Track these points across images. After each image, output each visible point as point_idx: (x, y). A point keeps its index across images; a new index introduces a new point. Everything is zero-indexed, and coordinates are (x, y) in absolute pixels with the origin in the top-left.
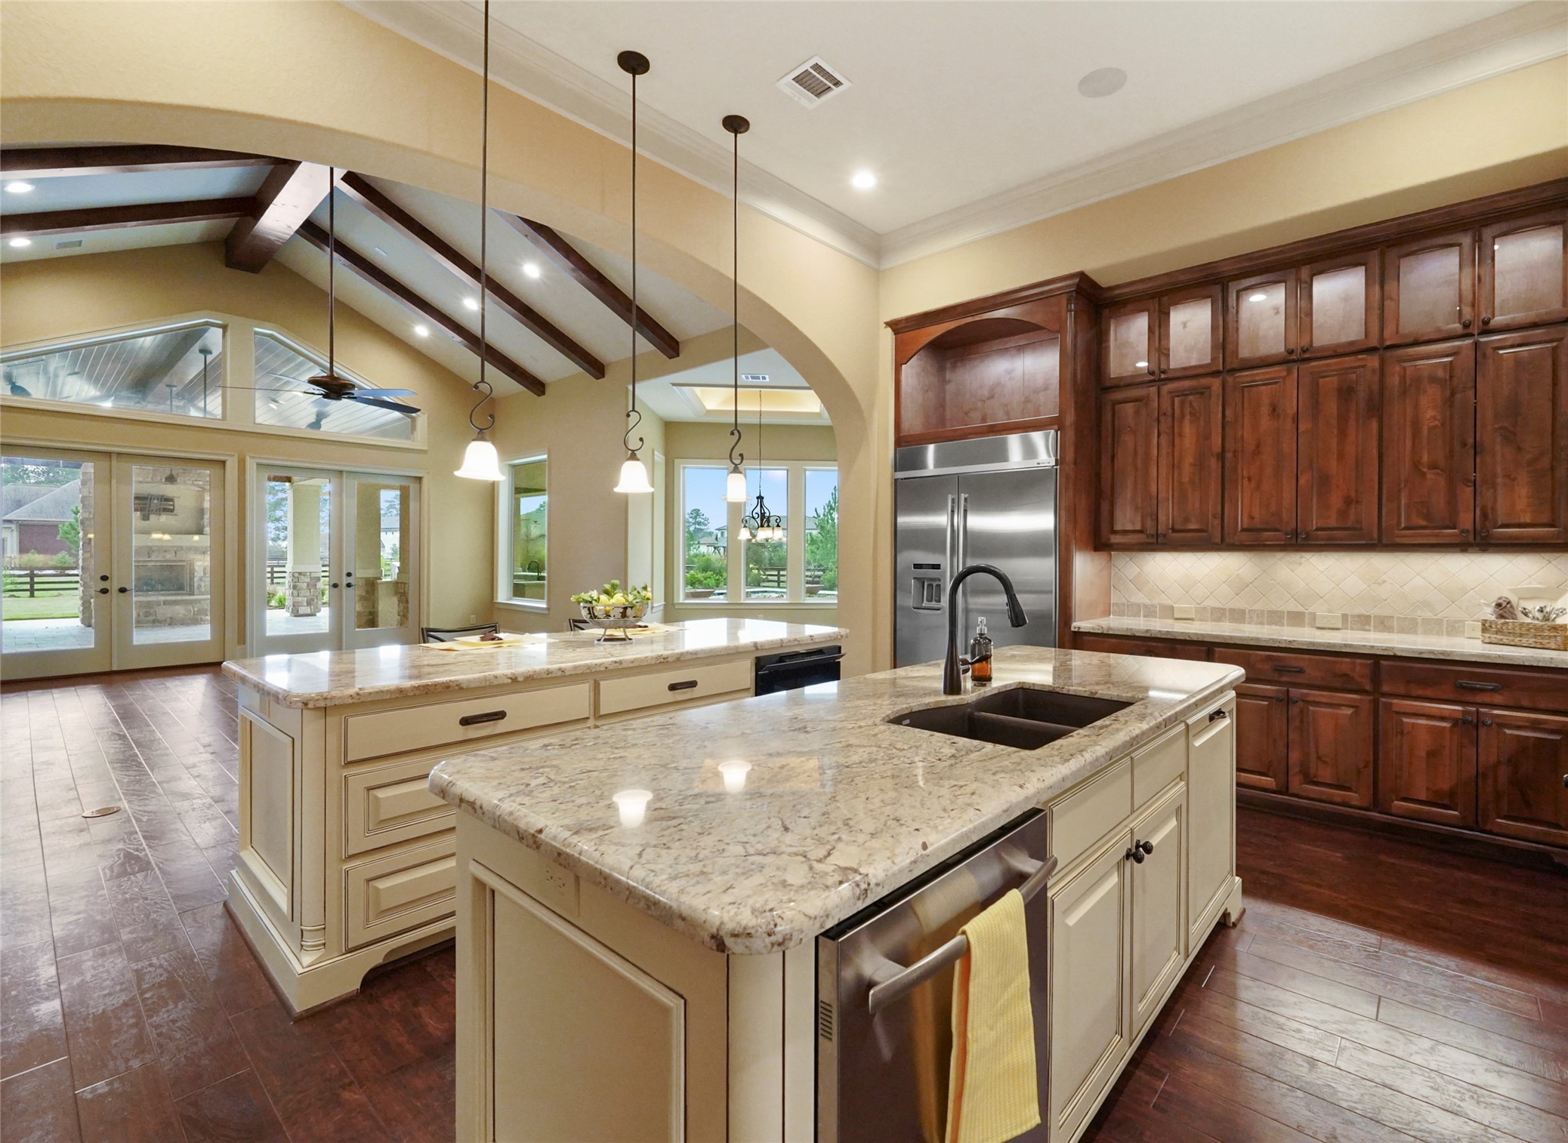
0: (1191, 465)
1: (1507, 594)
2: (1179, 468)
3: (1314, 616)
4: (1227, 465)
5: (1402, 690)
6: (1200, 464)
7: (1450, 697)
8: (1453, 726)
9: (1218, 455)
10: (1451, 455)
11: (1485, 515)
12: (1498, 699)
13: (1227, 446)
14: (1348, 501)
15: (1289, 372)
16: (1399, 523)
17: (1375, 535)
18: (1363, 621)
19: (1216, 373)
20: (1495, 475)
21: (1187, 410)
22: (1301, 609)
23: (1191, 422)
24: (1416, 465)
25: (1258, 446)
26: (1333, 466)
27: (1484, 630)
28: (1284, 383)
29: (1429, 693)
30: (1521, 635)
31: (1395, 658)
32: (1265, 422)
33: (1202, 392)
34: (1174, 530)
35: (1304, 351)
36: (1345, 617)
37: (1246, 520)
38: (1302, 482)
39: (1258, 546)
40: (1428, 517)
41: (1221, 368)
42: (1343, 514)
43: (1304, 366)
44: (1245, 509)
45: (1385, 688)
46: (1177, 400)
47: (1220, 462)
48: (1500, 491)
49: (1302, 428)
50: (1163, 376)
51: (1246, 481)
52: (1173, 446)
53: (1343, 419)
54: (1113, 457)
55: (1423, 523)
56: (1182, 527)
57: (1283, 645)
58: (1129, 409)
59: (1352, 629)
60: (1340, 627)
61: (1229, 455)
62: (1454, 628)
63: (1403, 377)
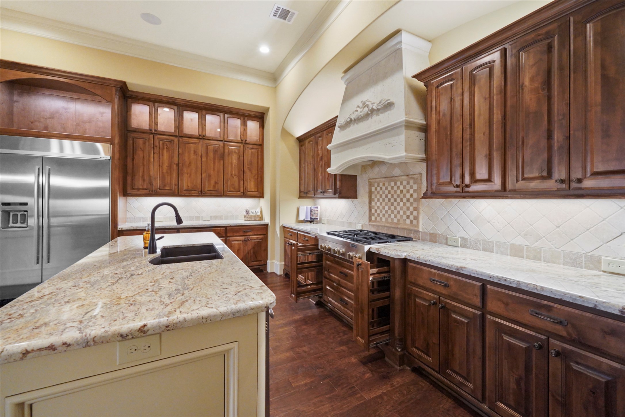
0: (167, 166)
1: (247, 208)
2: (162, 167)
3: (203, 217)
4: (180, 168)
5: (232, 235)
6: (170, 166)
7: (242, 235)
8: (243, 242)
9: (176, 164)
10: (239, 173)
11: (245, 189)
12: (251, 233)
13: (180, 162)
14: (216, 183)
15: (199, 141)
16: (228, 190)
17: (222, 193)
18: (216, 217)
19: (176, 136)
20: (247, 179)
21: (165, 147)
22: (199, 215)
23: (167, 151)
24: (232, 175)
25: (190, 163)
26: (212, 172)
27: (244, 217)
28: (198, 145)
29: (238, 234)
30: (252, 218)
31: (231, 226)
32: (192, 156)
33: (171, 142)
34: (160, 189)
35: (204, 136)
36: (211, 216)
37: (186, 187)
38: (203, 176)
39: (190, 195)
40: (234, 188)
41: (178, 135)
42: (214, 187)
43: (204, 141)
44: (185, 183)
45: (228, 235)
46: (161, 142)
47: (177, 167)
48: (248, 182)
49: (203, 160)
50: (155, 132)
51: (186, 174)
52: (160, 158)
53: (214, 159)
54: (133, 159)
55: (233, 190)
56: (163, 188)
57: (202, 226)
58: (141, 141)
59: (213, 220)
60: (210, 219)
61: (180, 165)
62: (236, 218)
63: (229, 150)
